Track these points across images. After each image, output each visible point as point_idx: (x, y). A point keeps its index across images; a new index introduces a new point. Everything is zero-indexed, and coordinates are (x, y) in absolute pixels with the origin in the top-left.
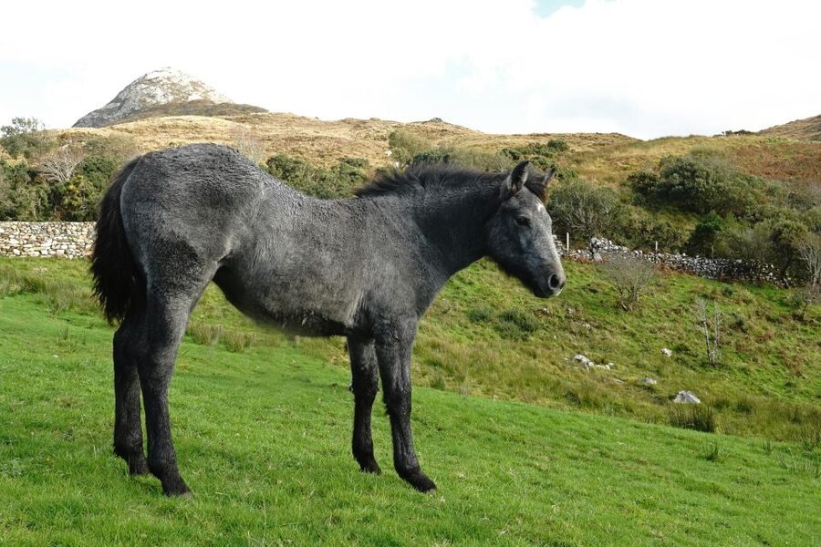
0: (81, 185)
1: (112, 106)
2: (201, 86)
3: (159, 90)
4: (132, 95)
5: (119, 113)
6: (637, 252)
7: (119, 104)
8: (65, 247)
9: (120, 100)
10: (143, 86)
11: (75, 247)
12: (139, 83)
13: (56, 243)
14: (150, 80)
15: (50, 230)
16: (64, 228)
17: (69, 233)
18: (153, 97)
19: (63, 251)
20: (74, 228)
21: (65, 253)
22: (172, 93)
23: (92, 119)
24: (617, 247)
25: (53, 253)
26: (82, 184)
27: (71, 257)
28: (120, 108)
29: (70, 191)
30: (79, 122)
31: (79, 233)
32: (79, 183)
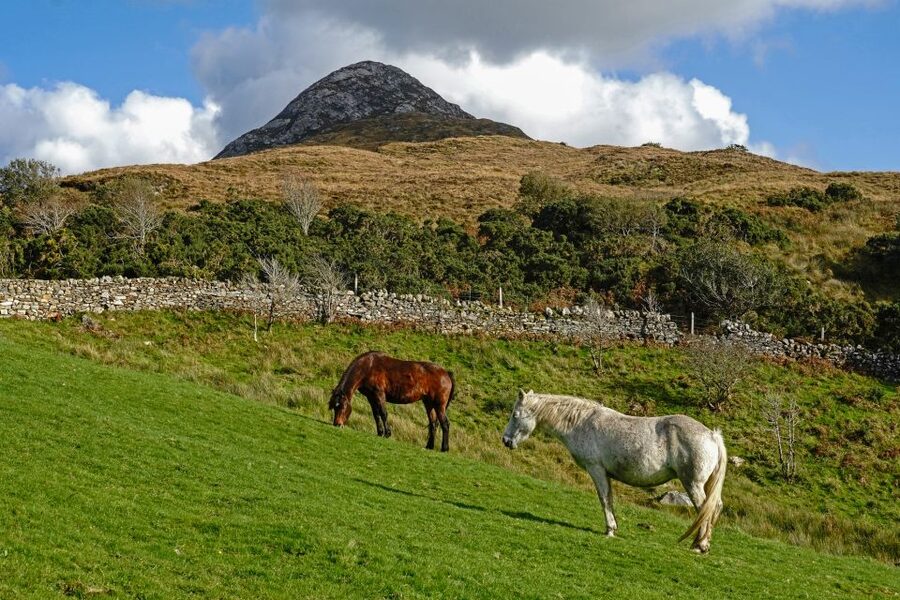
0: (61, 240)
1: (278, 124)
2: (417, 92)
3: (350, 97)
4: (310, 106)
5: (288, 135)
6: (786, 341)
7: (289, 120)
8: (27, 307)
9: (290, 114)
10: (327, 92)
11: (37, 307)
12: (321, 88)
13: (17, 301)
14: (338, 82)
15: (11, 287)
16: (27, 286)
17: (32, 291)
18: (341, 109)
19: (24, 312)
20: (39, 286)
21: (27, 314)
22: (371, 104)
23: (247, 144)
24: (756, 334)
25: (13, 313)
26: (64, 238)
27: (33, 318)
28: (289, 127)
29: (48, 246)
30: (227, 149)
31: (44, 292)
32: (60, 237)
